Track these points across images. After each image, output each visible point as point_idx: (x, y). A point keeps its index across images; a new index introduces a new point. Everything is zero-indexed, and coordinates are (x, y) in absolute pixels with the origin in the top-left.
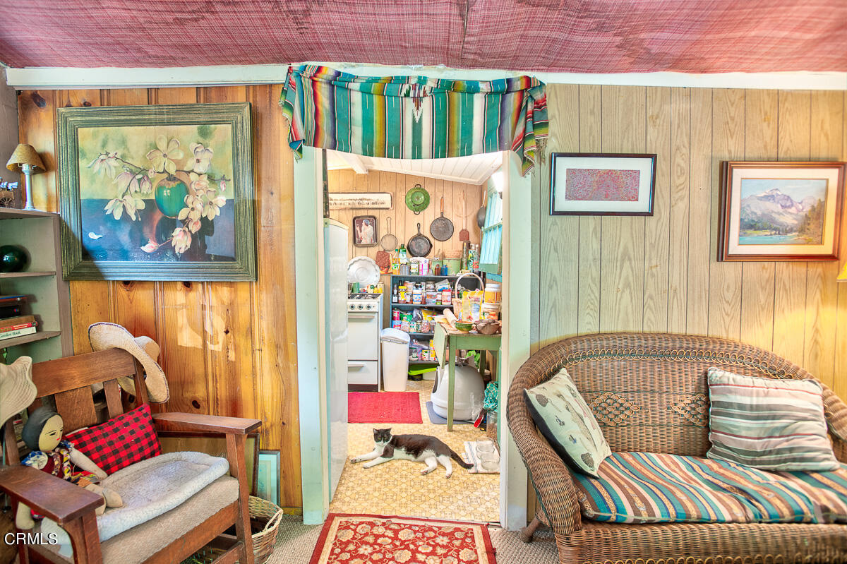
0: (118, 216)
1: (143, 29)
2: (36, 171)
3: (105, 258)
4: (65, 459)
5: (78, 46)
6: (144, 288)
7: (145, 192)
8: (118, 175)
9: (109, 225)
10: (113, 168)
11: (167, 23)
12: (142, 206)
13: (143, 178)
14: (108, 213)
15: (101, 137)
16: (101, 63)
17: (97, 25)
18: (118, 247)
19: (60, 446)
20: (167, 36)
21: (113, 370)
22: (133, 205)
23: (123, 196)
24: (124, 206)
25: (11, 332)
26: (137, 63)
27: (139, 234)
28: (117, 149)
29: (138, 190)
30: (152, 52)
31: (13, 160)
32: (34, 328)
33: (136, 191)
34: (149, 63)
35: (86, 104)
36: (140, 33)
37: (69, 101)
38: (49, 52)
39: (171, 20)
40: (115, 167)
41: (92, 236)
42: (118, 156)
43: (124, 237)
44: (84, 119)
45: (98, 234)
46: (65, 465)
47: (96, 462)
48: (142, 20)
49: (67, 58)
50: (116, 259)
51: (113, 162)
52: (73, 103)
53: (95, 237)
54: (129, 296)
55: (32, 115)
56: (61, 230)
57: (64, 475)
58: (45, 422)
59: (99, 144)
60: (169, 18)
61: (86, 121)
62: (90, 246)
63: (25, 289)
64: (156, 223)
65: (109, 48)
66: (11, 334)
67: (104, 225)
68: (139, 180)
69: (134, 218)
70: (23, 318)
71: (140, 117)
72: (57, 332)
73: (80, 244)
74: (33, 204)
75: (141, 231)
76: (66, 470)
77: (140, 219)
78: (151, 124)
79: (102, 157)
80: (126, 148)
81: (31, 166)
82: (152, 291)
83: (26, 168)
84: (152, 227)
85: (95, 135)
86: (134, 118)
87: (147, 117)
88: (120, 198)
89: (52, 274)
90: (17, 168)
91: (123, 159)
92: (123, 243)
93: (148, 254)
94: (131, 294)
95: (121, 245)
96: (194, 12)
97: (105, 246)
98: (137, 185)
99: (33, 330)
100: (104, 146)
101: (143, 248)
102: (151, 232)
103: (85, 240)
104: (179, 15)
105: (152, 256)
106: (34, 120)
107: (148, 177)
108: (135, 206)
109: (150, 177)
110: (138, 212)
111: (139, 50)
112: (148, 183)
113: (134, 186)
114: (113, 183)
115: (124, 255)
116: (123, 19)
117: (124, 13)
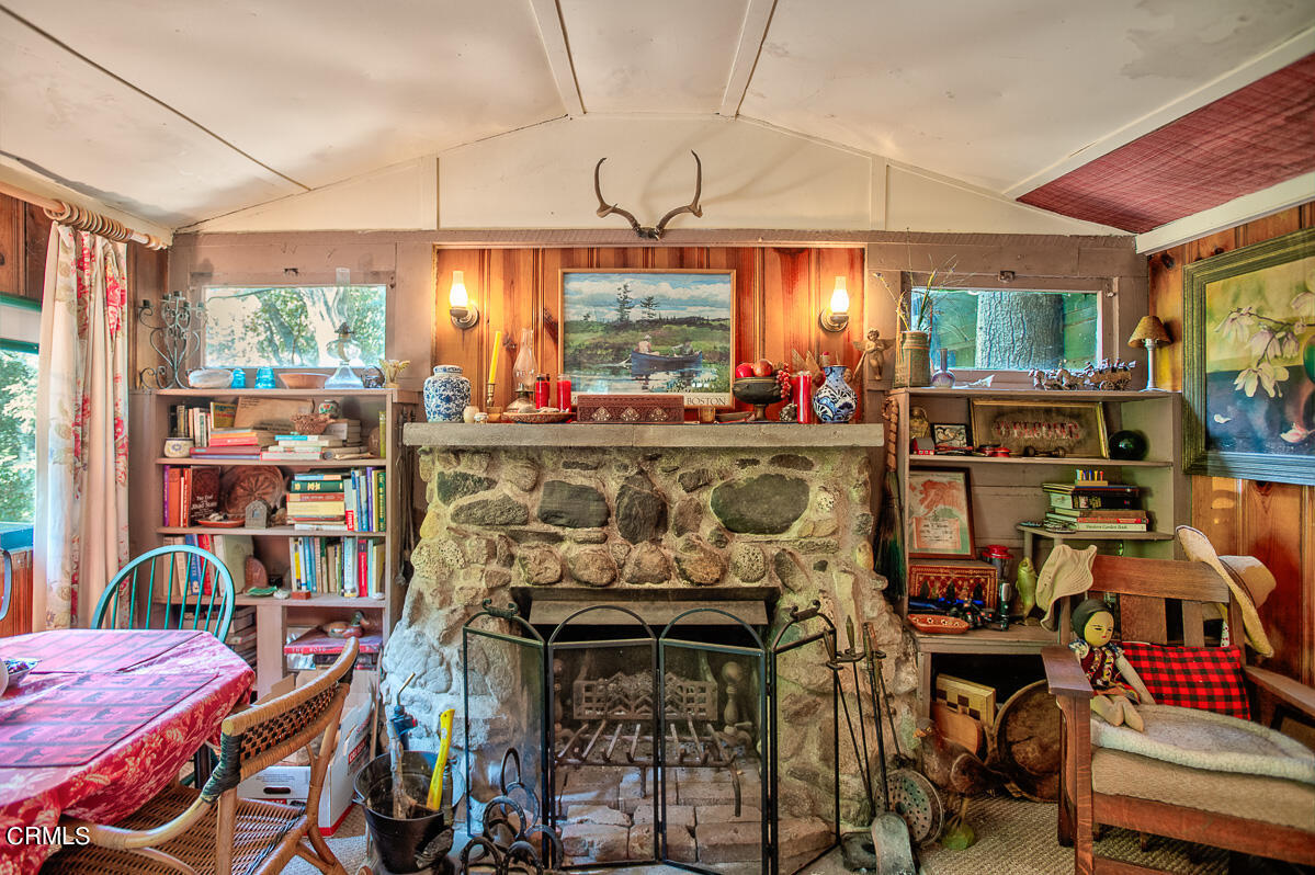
0: (1250, 393)
1: (1254, 146)
2: (1160, 345)
3: (1232, 449)
4: (1107, 661)
5: (1192, 191)
6: (1284, 493)
7: (1289, 357)
8: (1251, 337)
9: (1239, 403)
10: (1246, 329)
11: (1280, 127)
12: (1284, 376)
13: (1286, 336)
14: (1238, 388)
15: (1233, 289)
16: (1227, 197)
17: (1197, 165)
18: (1250, 434)
19: (1107, 645)
20: (1291, 139)
21: (1197, 589)
22: (1271, 376)
23: (1258, 364)
24: (1259, 378)
25: (1117, 525)
26: (1272, 180)
27: (1279, 416)
28: (1251, 301)
29: (1279, 354)
30: (1286, 163)
31: (1135, 337)
32: (1145, 526)
33: (1276, 357)
34: (1289, 175)
35: (1219, 251)
36: (1252, 152)
37: (1199, 254)
38: (1167, 208)
39: (1283, 122)
40: (1248, 326)
41: (1219, 419)
42: (1252, 311)
43: (1258, 420)
44: (1212, 272)
45: (1225, 417)
46: (1107, 666)
47: (1146, 683)
48: (1246, 139)
49: (1188, 206)
50: (1247, 450)
51: (1246, 321)
52: (1204, 253)
53: (1222, 420)
54: (1263, 503)
55: (1162, 279)
56: (1183, 412)
57: (1102, 675)
58: (1092, 614)
59: (1230, 300)
60: (1279, 121)
61: (1215, 274)
62: (1215, 431)
63: (1142, 480)
64: (1304, 399)
65: (1228, 179)
66: (1116, 527)
67: (1233, 404)
68: (1281, 340)
69: (1272, 394)
70: (1132, 512)
71: (1281, 251)
72: (1169, 535)
73: (1204, 429)
74: (1154, 383)
75: (1282, 411)
76: (1106, 672)
77: (1280, 395)
78: (1297, 258)
79: (1232, 316)
80: (1264, 298)
81: (1154, 340)
82: (1297, 500)
83: (1148, 343)
84: (1297, 406)
85: (1225, 289)
86: (1273, 254)
87: (1291, 249)
88: (1254, 367)
89: (1167, 465)
90: (1141, 344)
91: (1259, 314)
92: (1256, 428)
93: (1292, 445)
94: (1267, 500)
95: (1253, 432)
96: (1306, 100)
97: (1234, 431)
98: (1277, 347)
99: (1143, 527)
100: (1234, 301)
101: (1283, 436)
102: (1296, 413)
103: (1210, 425)
104: (1289, 113)
105: (1298, 447)
106: (1163, 285)
107: (1293, 333)
108: (1275, 377)
109: (1296, 333)
110: (1279, 385)
111: (1266, 166)
112: (1293, 343)
113: (1275, 350)
114: (1247, 347)
115: (1258, 445)
116: (1223, 147)
117: (1221, 142)
